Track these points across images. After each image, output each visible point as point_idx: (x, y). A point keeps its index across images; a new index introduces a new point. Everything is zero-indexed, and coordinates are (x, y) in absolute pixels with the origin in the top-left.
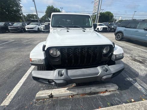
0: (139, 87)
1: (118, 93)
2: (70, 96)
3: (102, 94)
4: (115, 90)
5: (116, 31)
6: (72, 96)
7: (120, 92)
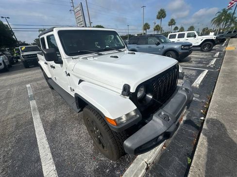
0: (194, 98)
1: (190, 112)
4: (186, 111)
6: (164, 146)
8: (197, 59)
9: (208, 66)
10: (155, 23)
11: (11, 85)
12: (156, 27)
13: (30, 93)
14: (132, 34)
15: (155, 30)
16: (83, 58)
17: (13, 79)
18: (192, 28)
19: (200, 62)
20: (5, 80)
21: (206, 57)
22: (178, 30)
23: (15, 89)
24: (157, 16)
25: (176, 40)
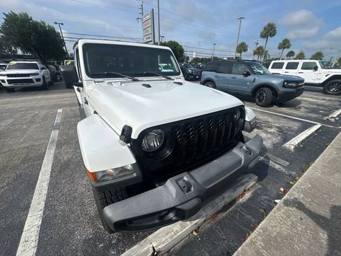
0: (277, 167)
1: (260, 186)
2: (192, 233)
3: (241, 200)
4: (254, 185)
5: (202, 80)
6: (196, 231)
7: (262, 185)
8: (311, 106)
9: (325, 118)
10: (257, 44)
11: (42, 108)
12: (258, 49)
13: (58, 120)
14: (219, 57)
15: (254, 54)
16: (109, 83)
17: (48, 100)
18: (318, 56)
19: (313, 111)
20: (39, 100)
21: (328, 103)
22: (295, 57)
23: (44, 112)
24: (262, 33)
25: (282, 71)
